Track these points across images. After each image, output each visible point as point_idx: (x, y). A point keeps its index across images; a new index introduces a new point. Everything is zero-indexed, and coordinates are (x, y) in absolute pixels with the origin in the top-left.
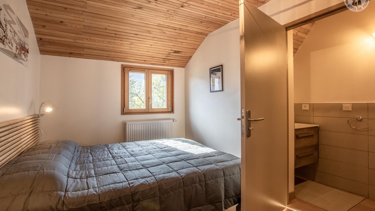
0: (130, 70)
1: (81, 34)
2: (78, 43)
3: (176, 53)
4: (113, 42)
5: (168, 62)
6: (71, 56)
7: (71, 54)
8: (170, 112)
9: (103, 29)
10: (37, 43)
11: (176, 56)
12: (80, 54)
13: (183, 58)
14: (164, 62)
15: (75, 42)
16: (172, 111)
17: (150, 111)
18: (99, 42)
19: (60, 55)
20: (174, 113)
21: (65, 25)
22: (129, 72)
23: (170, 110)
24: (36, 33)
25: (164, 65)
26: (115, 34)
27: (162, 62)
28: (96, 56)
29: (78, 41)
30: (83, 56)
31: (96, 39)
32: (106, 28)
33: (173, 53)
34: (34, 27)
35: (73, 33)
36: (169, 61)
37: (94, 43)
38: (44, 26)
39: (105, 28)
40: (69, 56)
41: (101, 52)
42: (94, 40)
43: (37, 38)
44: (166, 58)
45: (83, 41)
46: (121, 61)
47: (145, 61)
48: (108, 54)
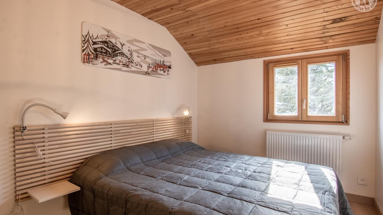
0: (275, 65)
1: (210, 40)
2: (213, 49)
3: (338, 22)
4: (241, 38)
5: (331, 41)
6: (216, 62)
7: (215, 61)
8: (343, 123)
9: (223, 28)
10: (190, 58)
11: (341, 27)
12: (222, 59)
13: (359, 27)
14: (326, 43)
15: (211, 49)
16: (346, 122)
17: (305, 119)
18: (228, 42)
19: (209, 64)
20: (349, 125)
21: (196, 37)
22: (274, 68)
23: (342, 119)
24: (185, 50)
25: (327, 48)
26: (237, 28)
27: (321, 44)
28: (235, 57)
29: (212, 47)
30: (225, 60)
31: (224, 40)
32: (225, 26)
33: (331, 23)
34: (182, 46)
35: (205, 42)
36: (333, 39)
37: (224, 45)
38: (186, 43)
39: (223, 26)
40: (215, 63)
41: (237, 52)
42: (223, 42)
43: (188, 53)
44: (323, 35)
45: (215, 45)
46: (261, 56)
47: (292, 48)
48: (244, 53)
